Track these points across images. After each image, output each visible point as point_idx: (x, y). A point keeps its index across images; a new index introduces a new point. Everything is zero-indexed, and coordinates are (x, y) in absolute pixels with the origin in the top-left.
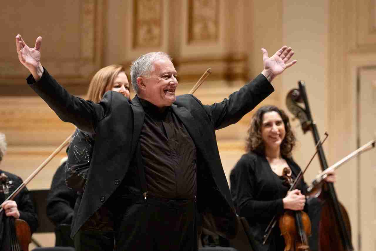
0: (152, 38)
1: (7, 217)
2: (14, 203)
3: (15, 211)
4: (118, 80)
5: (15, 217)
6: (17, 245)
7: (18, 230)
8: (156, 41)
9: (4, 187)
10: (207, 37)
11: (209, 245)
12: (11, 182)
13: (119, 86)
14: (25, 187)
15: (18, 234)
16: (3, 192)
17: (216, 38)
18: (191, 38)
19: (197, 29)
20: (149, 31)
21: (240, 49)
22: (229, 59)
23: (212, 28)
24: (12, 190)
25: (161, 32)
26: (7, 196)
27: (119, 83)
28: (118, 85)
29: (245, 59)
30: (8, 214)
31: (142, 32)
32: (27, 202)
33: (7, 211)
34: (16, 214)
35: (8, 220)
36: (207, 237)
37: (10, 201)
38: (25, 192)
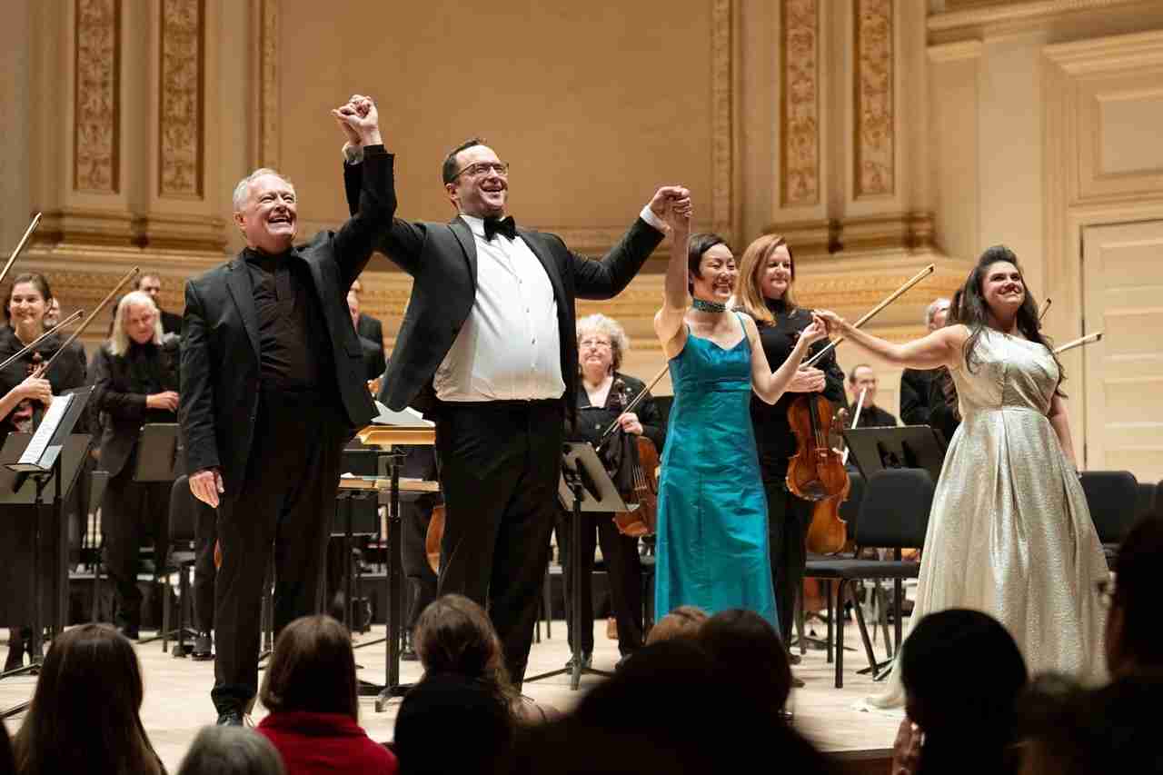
0: (807, 193)
1: (625, 434)
2: (633, 416)
3: (637, 427)
4: (775, 256)
5: (636, 433)
6: (640, 470)
7: (640, 450)
8: (812, 197)
9: (620, 396)
10: (880, 190)
11: (891, 465)
12: (629, 390)
13: (775, 265)
14: (648, 393)
15: (641, 455)
16: (619, 403)
17: (893, 191)
18: (858, 191)
19: (866, 180)
20: (803, 184)
21: (924, 204)
22: (910, 218)
23: (885, 176)
24: (630, 399)
25: (818, 184)
26: (626, 406)
27: (774, 260)
28: (772, 263)
29: (931, 217)
30: (628, 430)
31: (793, 185)
32: (651, 414)
33: (624, 427)
34: (636, 430)
35: (627, 437)
36: (889, 455)
37: (628, 414)
38: (648, 400)
